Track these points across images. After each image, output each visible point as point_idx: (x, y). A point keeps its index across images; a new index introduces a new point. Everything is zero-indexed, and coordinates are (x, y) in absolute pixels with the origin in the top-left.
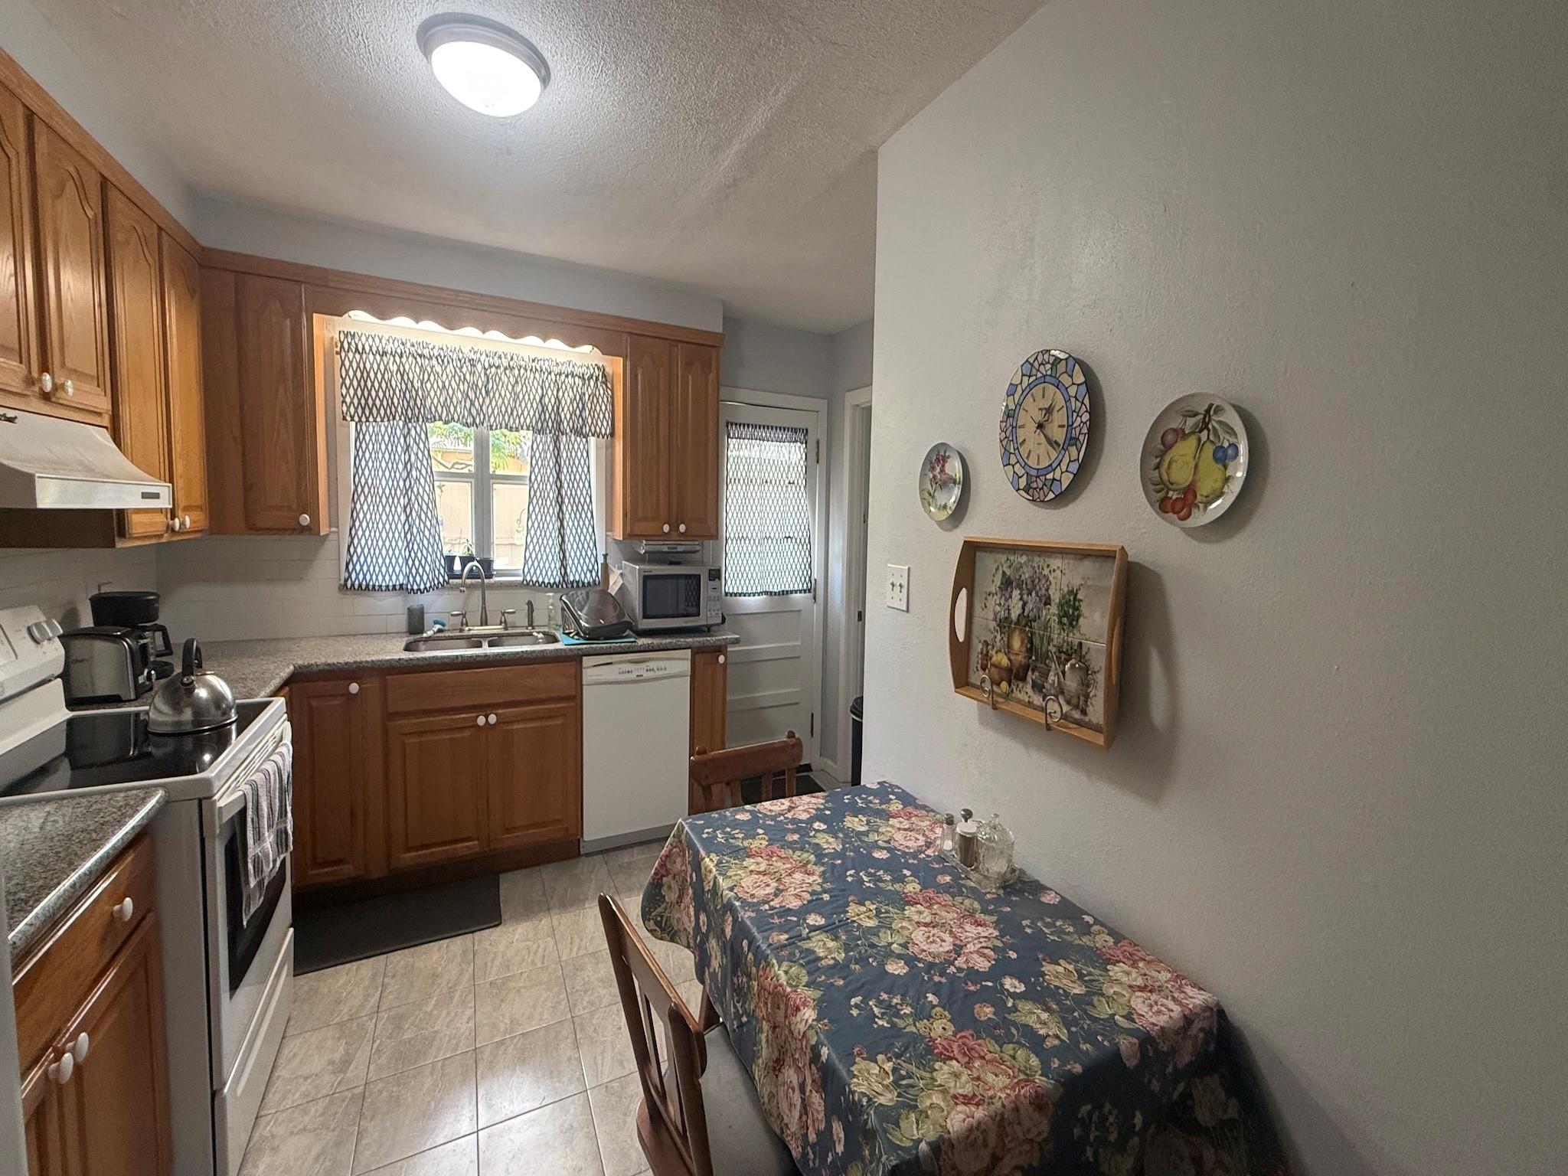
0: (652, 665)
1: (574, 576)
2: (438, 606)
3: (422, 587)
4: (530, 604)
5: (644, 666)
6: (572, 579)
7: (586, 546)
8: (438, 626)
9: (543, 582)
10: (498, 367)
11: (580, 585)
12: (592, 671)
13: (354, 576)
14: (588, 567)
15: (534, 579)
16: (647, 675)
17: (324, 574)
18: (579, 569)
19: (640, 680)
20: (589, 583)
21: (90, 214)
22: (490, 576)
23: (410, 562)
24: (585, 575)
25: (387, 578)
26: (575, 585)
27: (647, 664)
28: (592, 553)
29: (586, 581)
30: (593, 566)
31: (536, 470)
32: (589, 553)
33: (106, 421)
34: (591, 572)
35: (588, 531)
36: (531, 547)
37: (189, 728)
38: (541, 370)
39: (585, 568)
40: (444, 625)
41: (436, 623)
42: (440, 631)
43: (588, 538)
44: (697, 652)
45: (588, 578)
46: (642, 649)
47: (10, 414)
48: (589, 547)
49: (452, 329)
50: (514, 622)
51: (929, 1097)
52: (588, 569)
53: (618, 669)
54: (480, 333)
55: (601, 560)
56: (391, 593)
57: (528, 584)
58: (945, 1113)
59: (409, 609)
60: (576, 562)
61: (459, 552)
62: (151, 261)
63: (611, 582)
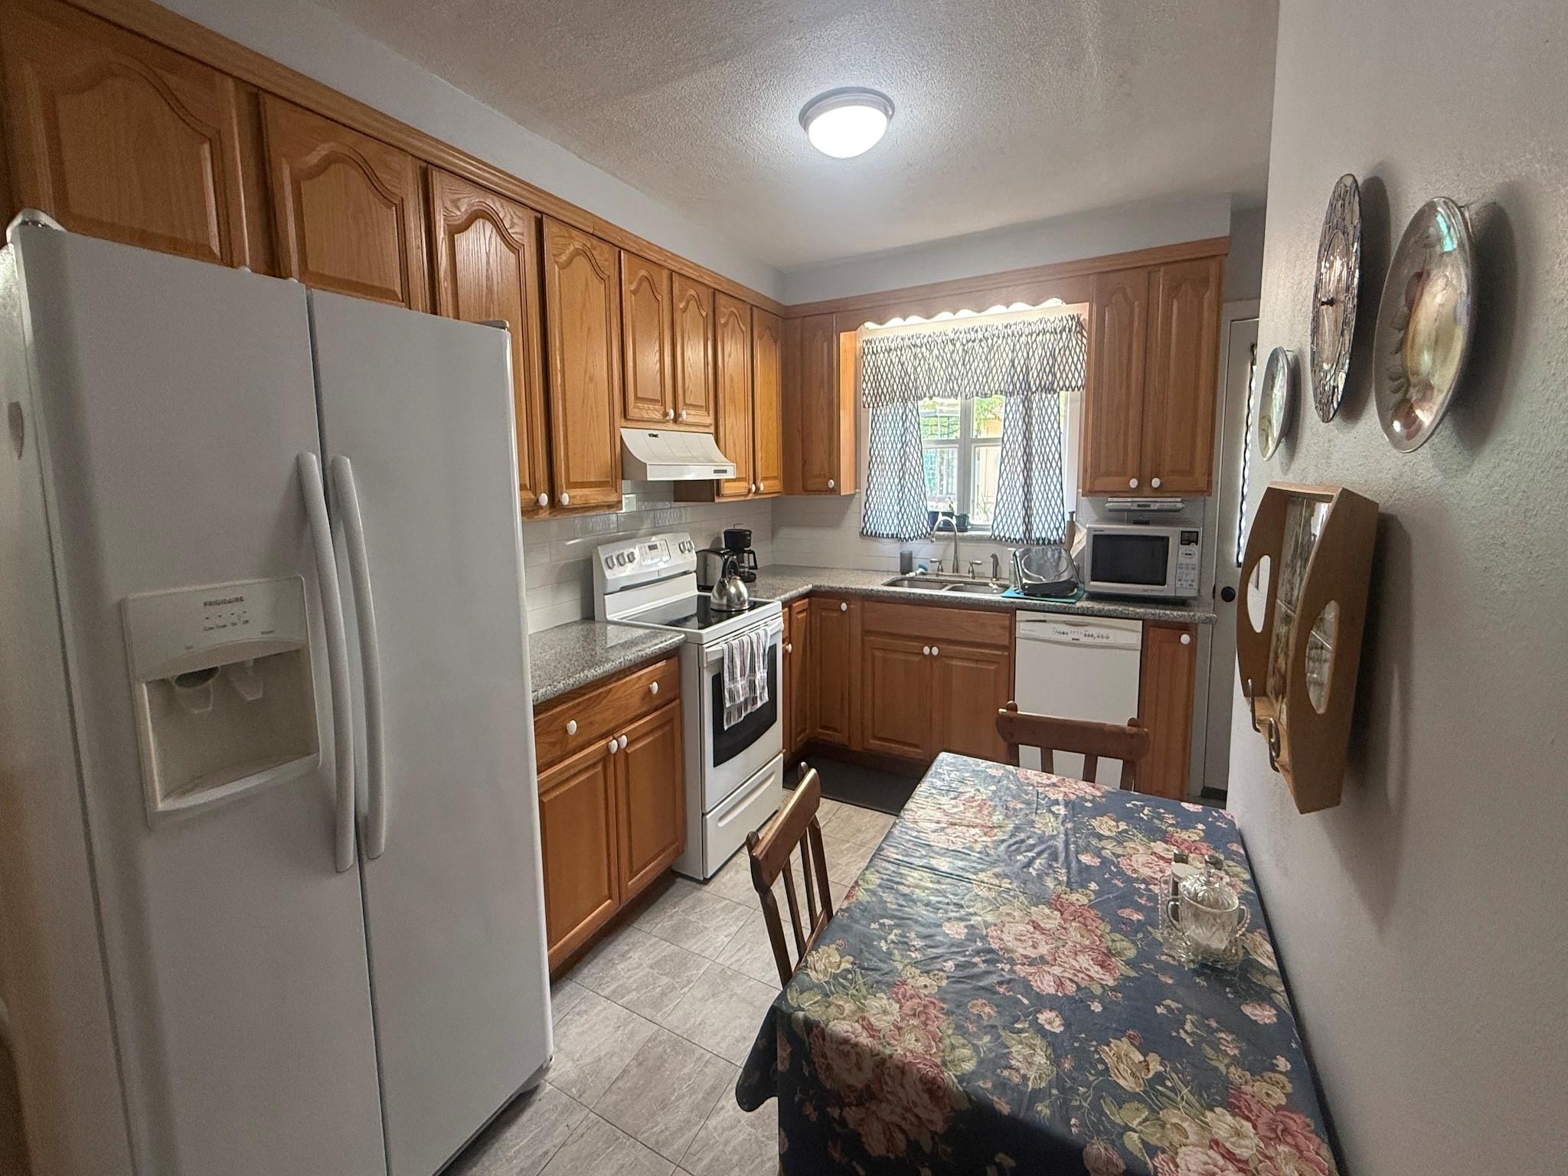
0: (1091, 630)
1: (1041, 533)
2: (924, 552)
3: (907, 536)
4: (994, 556)
5: (1082, 630)
6: (1038, 536)
7: (1053, 503)
8: (921, 570)
9: (1010, 538)
10: (974, 341)
11: (1046, 542)
12: (1026, 626)
13: (868, 525)
14: (1055, 524)
15: (1002, 535)
16: (1084, 640)
17: (852, 523)
18: (1046, 526)
19: (1075, 643)
20: (1055, 541)
21: (704, 314)
22: (966, 530)
23: (900, 516)
24: (1052, 532)
25: (888, 528)
26: (1041, 542)
27: (1086, 628)
28: (1059, 511)
29: (1052, 539)
30: (1060, 524)
31: (1009, 431)
32: (1056, 510)
33: (712, 430)
34: (1057, 530)
35: (1055, 488)
36: (1001, 505)
37: (725, 608)
38: (1013, 335)
39: (1052, 526)
40: (926, 570)
41: (920, 567)
42: (923, 574)
43: (1056, 495)
44: (1148, 626)
45: (1054, 536)
46: (1080, 612)
47: (655, 433)
48: (1056, 504)
49: (929, 317)
50: (983, 573)
51: (846, 1002)
52: (1055, 527)
53: (1053, 628)
54: (952, 315)
55: (1067, 518)
56: (891, 540)
57: (996, 539)
58: (842, 1017)
59: (901, 554)
60: (1043, 519)
61: (943, 507)
62: (744, 328)
63: (1076, 541)
